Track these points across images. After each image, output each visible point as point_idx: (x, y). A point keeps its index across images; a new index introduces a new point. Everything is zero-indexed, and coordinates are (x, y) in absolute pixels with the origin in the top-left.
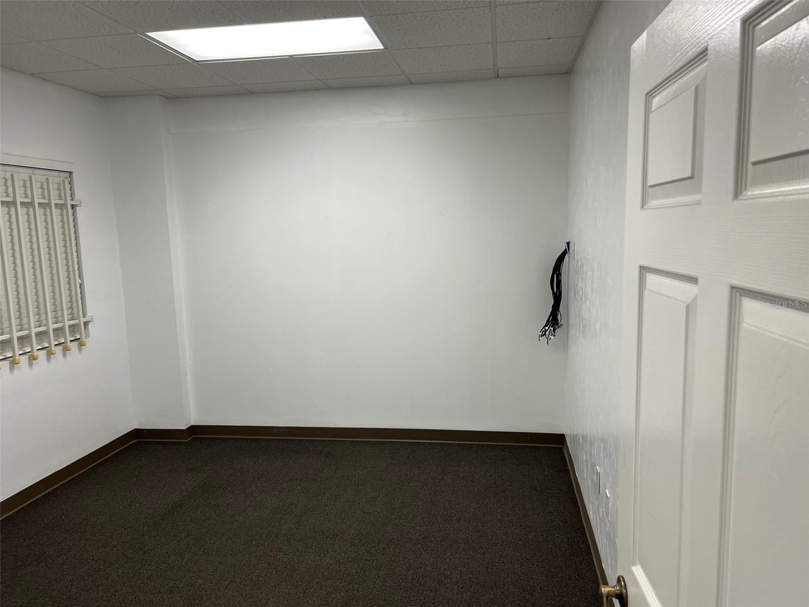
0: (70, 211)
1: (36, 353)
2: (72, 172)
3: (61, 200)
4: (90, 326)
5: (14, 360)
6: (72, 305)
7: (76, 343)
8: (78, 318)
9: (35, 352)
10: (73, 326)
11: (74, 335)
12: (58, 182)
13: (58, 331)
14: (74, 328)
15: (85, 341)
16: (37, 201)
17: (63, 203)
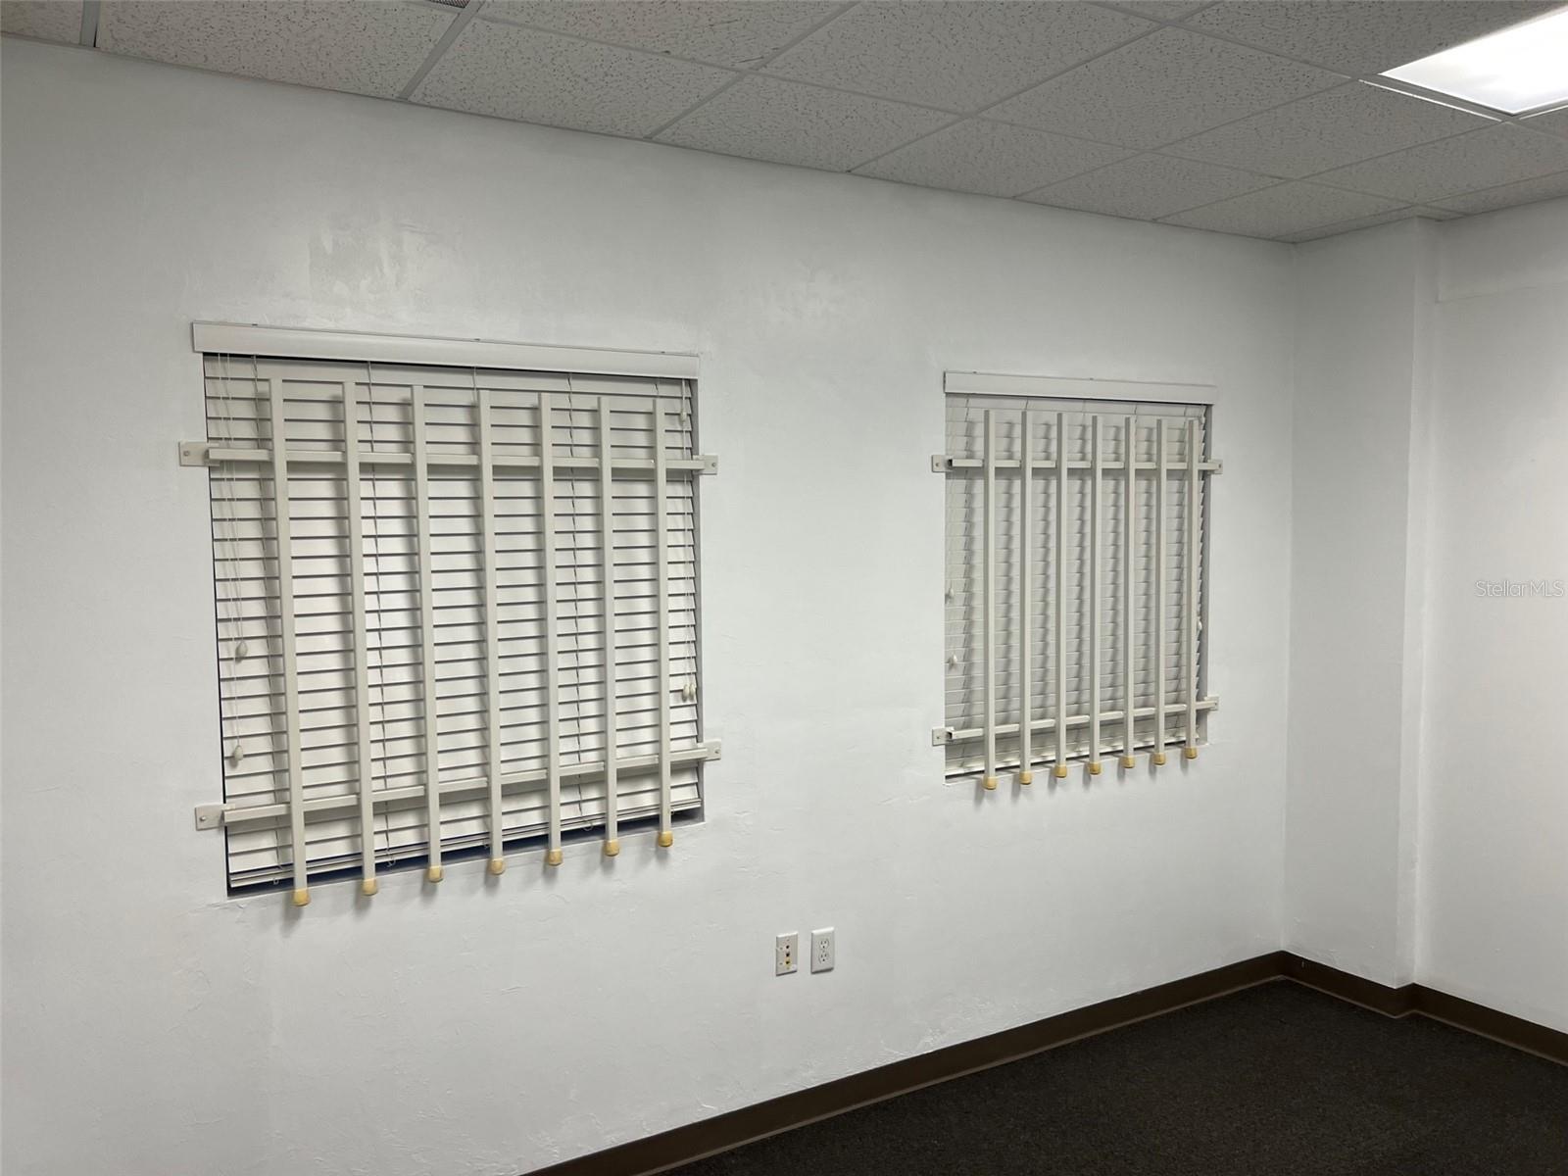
0: (1197, 484)
1: (1097, 761)
2: (1211, 405)
3: (1183, 461)
4: (1211, 719)
5: (1057, 769)
6: (1179, 672)
7: (1177, 750)
8: (1187, 702)
9: (1095, 759)
10: (1177, 714)
11: (1176, 732)
12: (1181, 427)
13: (1145, 723)
14: (1176, 720)
15: (1195, 749)
16: (1133, 466)
17: (1185, 467)
